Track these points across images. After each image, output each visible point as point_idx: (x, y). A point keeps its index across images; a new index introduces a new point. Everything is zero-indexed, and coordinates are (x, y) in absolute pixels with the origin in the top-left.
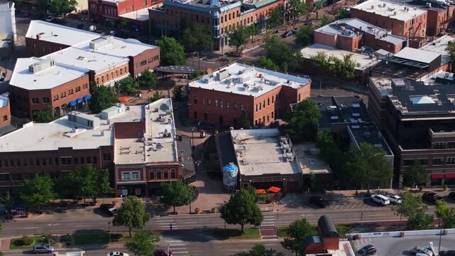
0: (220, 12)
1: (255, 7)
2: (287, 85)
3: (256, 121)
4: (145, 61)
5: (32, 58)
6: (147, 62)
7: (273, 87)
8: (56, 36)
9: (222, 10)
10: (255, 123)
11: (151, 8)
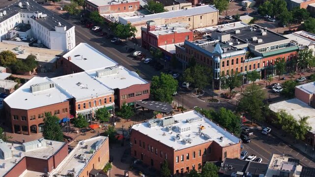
0: (221, 58)
1: (263, 56)
2: (217, 141)
3: (177, 171)
4: (133, 94)
5: (45, 78)
6: (135, 95)
7: (204, 141)
8: (85, 59)
9: (223, 56)
10: (175, 173)
11: (177, 44)
